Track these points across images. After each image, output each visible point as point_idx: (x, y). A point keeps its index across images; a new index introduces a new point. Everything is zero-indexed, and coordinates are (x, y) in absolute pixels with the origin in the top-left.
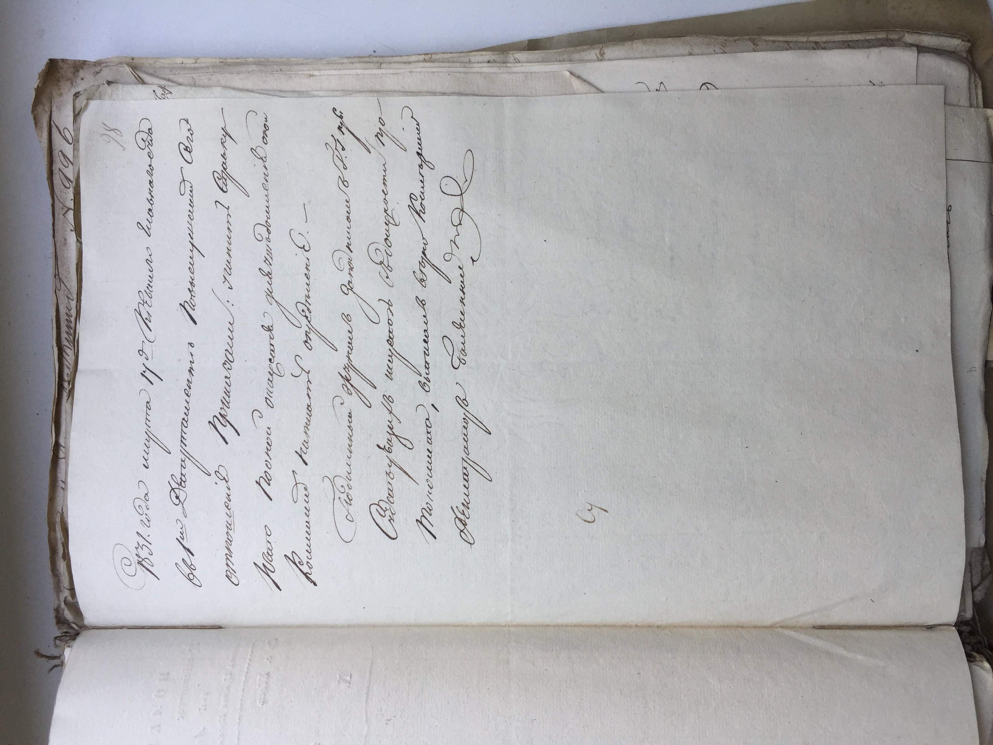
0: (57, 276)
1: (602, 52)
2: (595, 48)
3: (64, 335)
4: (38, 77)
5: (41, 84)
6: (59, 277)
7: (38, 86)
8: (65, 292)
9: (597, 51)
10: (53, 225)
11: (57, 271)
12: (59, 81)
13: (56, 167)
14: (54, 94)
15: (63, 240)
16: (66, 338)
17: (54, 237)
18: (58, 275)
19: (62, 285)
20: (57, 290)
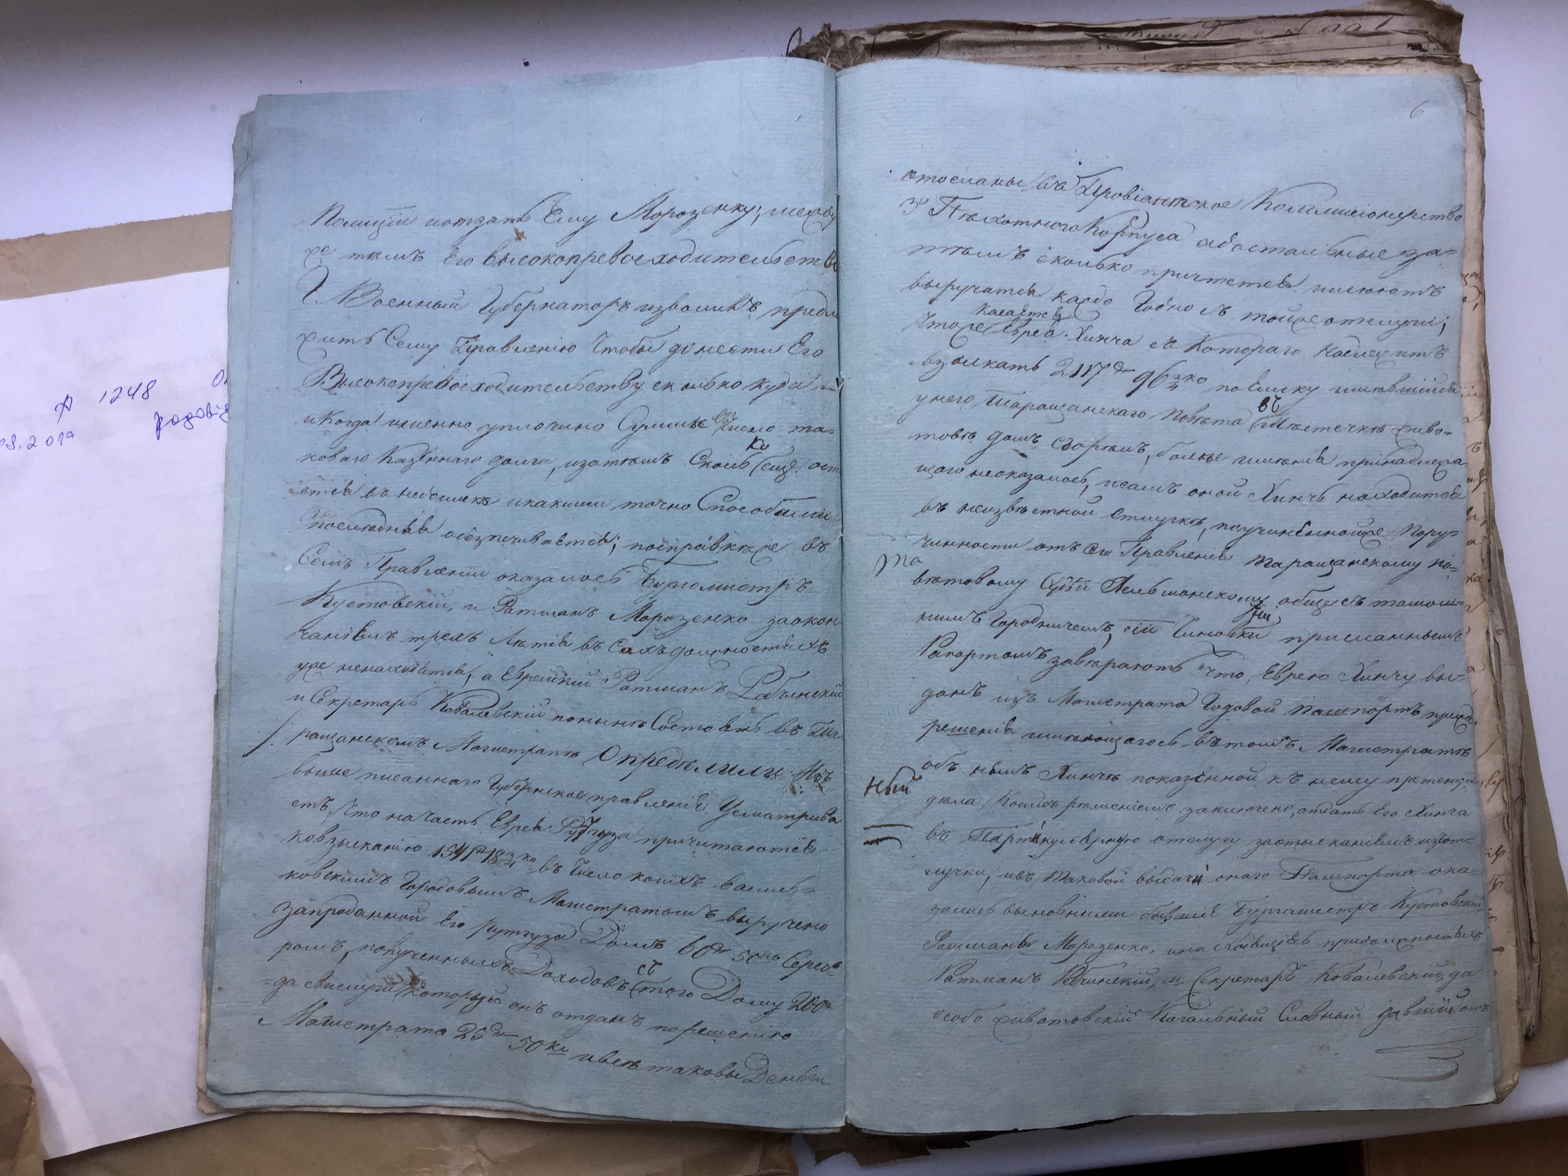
0: (1218, 23)
1: (1501, 632)
2: (1505, 623)
3: (1153, 33)
4: (1447, 3)
5: (1438, 8)
6: (1217, 26)
7: (1434, 3)
8: (1201, 34)
9: (1501, 626)
10: (1273, 17)
11: (1223, 23)
12: (1437, 25)
13: (1340, 20)
14: (1423, 19)
15: (1260, 30)
16: (1149, 35)
17: (1260, 18)
18: (1220, 25)
19: (1210, 30)
20: (1202, 24)
